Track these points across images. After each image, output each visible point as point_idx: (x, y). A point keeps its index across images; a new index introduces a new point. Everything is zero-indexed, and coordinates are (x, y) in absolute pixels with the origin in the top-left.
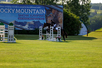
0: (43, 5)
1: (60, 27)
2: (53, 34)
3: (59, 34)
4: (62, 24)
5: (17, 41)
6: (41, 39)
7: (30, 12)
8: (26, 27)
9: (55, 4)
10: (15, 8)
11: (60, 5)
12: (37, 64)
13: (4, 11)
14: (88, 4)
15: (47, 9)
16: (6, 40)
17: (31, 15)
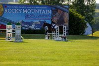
0: (49, 6)
1: (65, 27)
2: (59, 34)
3: (65, 34)
4: (67, 24)
5: (24, 40)
6: (47, 38)
7: (37, 12)
8: (33, 27)
9: (61, 4)
10: (22, 9)
11: (66, 5)
12: (43, 63)
13: (12, 11)
14: (93, 4)
15: (54, 9)
16: (14, 40)
17: (37, 15)
